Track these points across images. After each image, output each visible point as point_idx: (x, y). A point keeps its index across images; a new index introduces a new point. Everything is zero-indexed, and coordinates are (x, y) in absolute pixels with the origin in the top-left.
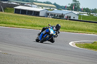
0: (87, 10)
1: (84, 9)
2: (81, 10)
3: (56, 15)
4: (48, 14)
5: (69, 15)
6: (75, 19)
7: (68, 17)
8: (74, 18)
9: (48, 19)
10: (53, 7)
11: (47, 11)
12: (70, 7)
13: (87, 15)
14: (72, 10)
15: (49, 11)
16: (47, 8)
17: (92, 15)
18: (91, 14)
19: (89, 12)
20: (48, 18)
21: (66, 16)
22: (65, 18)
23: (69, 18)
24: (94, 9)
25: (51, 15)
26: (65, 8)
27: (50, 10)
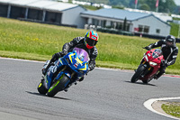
3: (108, 24)
4: (87, 19)
7: (140, 29)
8: (158, 31)
14: (153, 9)
20: (85, 30)
21: (136, 25)
22: (132, 30)
23: (143, 32)
25: (95, 22)
27: (91, 7)
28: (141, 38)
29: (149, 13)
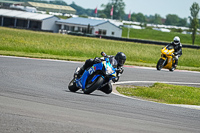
0: (139, 18)
1: (133, 15)
2: (127, 18)
3: (76, 29)
4: (60, 26)
5: (102, 28)
6: (115, 36)
7: (100, 32)
8: (113, 33)
9: (59, 37)
10: (69, 12)
11: (56, 19)
12: (104, 11)
13: (139, 28)
14: (109, 17)
15: (62, 20)
16: (57, 14)
17: (150, 28)
18: (149, 25)
19: (144, 21)
20: (59, 34)
21: (96, 29)
22: (94, 33)
23: (102, 34)
24: (153, 15)
25: (66, 27)
26: (93, 13)
27: (63, 17)
28: (100, 39)
29: (106, 20)
